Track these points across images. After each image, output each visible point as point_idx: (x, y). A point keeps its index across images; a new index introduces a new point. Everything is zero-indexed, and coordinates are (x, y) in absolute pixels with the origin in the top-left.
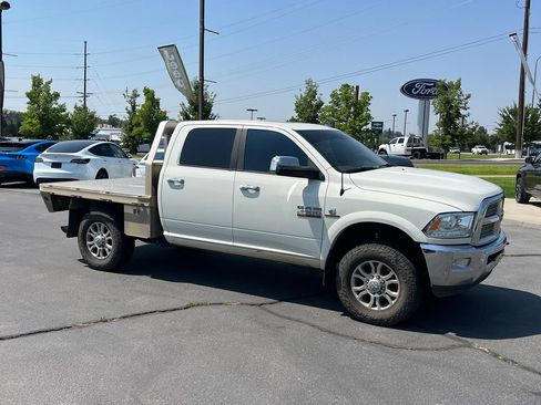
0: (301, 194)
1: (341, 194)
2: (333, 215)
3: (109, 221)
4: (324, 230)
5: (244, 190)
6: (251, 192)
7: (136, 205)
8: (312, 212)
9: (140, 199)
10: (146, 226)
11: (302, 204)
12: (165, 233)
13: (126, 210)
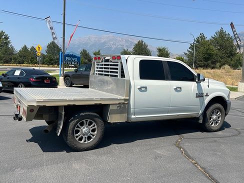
0: (197, 88)
1: (208, 87)
2: (207, 95)
5: (176, 89)
6: (178, 89)
8: (200, 95)
10: (124, 114)
11: (197, 92)
12: (133, 117)
13: (111, 108)
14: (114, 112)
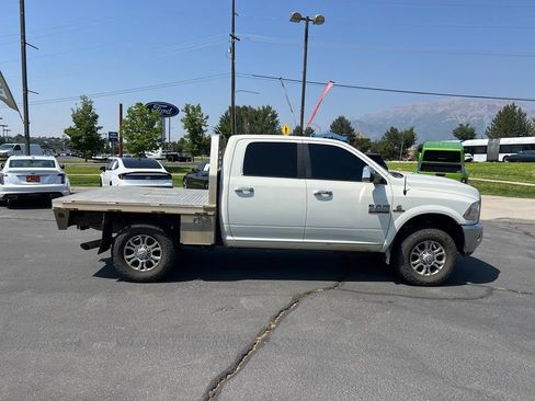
0: (371, 195)
1: (405, 192)
2: (400, 210)
3: (158, 232)
4: (391, 221)
5: (318, 195)
6: (324, 196)
7: (197, 214)
8: (381, 209)
9: (205, 208)
10: (208, 233)
11: (373, 203)
12: (229, 238)
13: (183, 219)
14: (190, 228)
